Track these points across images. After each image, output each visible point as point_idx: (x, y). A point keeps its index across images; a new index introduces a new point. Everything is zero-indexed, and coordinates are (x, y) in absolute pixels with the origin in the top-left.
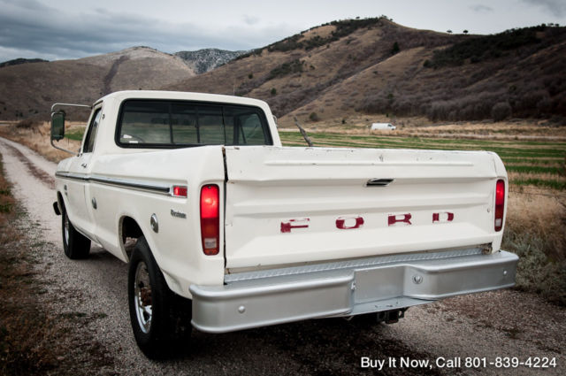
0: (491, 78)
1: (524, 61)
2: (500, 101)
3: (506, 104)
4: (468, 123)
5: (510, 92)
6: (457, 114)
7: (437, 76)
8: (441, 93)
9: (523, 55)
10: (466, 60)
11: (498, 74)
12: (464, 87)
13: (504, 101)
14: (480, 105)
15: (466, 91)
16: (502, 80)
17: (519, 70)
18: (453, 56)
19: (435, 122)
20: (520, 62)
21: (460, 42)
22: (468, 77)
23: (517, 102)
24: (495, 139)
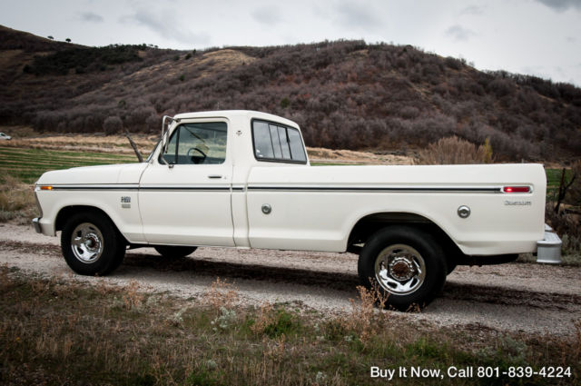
0: (98, 91)
1: (130, 76)
2: (111, 115)
3: (117, 119)
4: (80, 136)
5: (120, 107)
6: (67, 126)
7: (39, 83)
8: (45, 102)
9: (128, 72)
10: (71, 70)
11: (104, 88)
12: (70, 98)
13: (114, 115)
14: (92, 117)
15: (73, 102)
16: (108, 94)
17: (125, 85)
18: (56, 64)
19: (42, 133)
20: (125, 78)
21: (63, 50)
22: (74, 88)
23: (127, 117)
24: (121, 152)
